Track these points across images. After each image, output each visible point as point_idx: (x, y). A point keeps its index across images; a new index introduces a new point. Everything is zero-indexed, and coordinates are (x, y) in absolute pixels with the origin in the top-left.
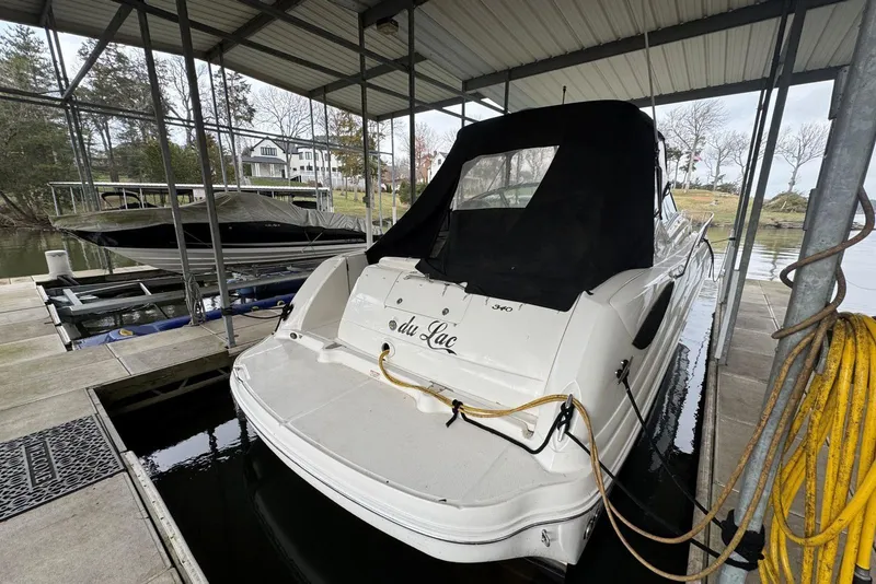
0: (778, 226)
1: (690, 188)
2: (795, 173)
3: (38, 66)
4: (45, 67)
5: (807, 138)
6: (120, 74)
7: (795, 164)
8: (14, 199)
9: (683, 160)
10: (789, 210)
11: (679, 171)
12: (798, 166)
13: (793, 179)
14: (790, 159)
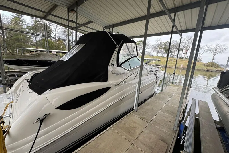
0: (208, 71)
1: (185, 59)
2: (214, 57)
3: (21, 20)
4: (22, 20)
5: (217, 47)
6: (40, 22)
7: (214, 54)
8: (10, 51)
9: (184, 52)
10: (211, 67)
11: (183, 54)
12: (215, 55)
13: (213, 58)
14: (213, 53)
